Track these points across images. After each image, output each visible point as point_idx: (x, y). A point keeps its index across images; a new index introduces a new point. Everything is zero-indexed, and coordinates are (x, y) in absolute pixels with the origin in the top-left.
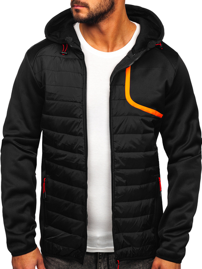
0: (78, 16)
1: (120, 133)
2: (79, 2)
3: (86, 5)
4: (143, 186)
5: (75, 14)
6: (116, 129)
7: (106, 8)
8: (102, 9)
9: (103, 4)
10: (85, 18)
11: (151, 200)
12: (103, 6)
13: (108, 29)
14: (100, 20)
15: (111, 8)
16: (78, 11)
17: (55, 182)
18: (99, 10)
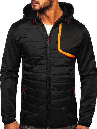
0: (34, 8)
1: (54, 66)
2: (35, 1)
3: (38, 3)
4: (65, 91)
5: (33, 7)
6: (52, 64)
7: (48, 4)
8: (46, 5)
9: (47, 2)
10: (38, 9)
11: (70, 98)
12: (47, 4)
13: (50, 15)
14: (46, 10)
15: (51, 4)
16: (34, 6)
17: (29, 88)
18: (44, 6)
